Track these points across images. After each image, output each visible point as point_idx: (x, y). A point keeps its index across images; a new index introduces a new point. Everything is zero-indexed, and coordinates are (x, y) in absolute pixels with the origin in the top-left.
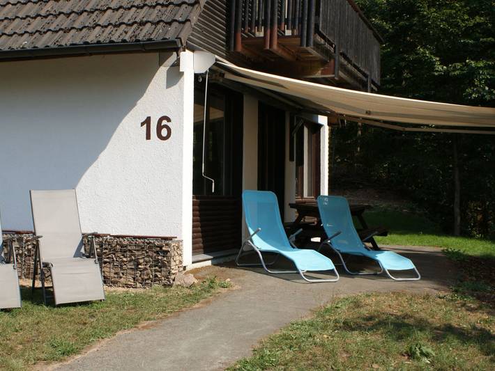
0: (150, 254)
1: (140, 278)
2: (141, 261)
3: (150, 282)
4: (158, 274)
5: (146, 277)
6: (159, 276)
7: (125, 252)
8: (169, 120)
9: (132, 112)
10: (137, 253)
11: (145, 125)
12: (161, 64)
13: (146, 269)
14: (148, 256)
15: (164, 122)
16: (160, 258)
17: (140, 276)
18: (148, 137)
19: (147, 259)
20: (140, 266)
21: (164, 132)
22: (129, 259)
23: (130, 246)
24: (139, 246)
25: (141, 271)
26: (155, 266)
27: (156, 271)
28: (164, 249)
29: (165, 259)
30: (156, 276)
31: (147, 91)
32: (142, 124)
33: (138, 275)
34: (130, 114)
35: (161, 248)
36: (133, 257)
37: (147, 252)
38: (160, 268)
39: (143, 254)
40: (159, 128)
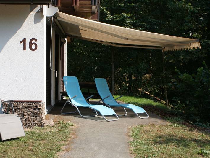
0: (30, 110)
1: (25, 123)
2: (26, 114)
3: (30, 125)
4: (35, 120)
5: (28, 122)
6: (36, 121)
7: (16, 109)
8: (36, 40)
9: (15, 36)
10: (23, 110)
11: (23, 43)
12: (31, 11)
13: (28, 118)
14: (30, 111)
15: (33, 41)
16: (36, 112)
17: (25, 122)
18: (24, 49)
19: (29, 113)
20: (25, 117)
21: (33, 47)
22: (18, 113)
23: (19, 106)
24: (24, 106)
25: (25, 119)
26: (33, 116)
27: (34, 119)
28: (38, 107)
29: (39, 112)
30: (34, 121)
31: (23, 25)
32: (21, 42)
33: (24, 121)
34: (14, 36)
35: (37, 107)
36: (21, 112)
37: (29, 109)
38: (36, 117)
39: (26, 110)
40: (31, 44)
